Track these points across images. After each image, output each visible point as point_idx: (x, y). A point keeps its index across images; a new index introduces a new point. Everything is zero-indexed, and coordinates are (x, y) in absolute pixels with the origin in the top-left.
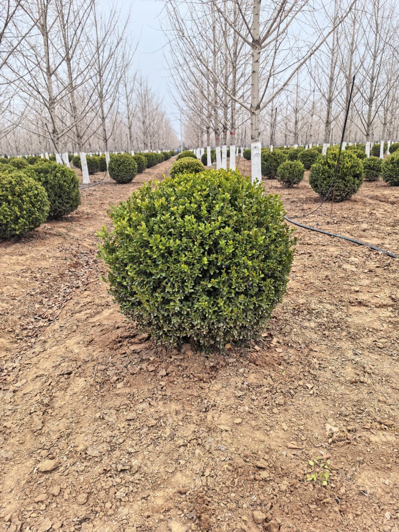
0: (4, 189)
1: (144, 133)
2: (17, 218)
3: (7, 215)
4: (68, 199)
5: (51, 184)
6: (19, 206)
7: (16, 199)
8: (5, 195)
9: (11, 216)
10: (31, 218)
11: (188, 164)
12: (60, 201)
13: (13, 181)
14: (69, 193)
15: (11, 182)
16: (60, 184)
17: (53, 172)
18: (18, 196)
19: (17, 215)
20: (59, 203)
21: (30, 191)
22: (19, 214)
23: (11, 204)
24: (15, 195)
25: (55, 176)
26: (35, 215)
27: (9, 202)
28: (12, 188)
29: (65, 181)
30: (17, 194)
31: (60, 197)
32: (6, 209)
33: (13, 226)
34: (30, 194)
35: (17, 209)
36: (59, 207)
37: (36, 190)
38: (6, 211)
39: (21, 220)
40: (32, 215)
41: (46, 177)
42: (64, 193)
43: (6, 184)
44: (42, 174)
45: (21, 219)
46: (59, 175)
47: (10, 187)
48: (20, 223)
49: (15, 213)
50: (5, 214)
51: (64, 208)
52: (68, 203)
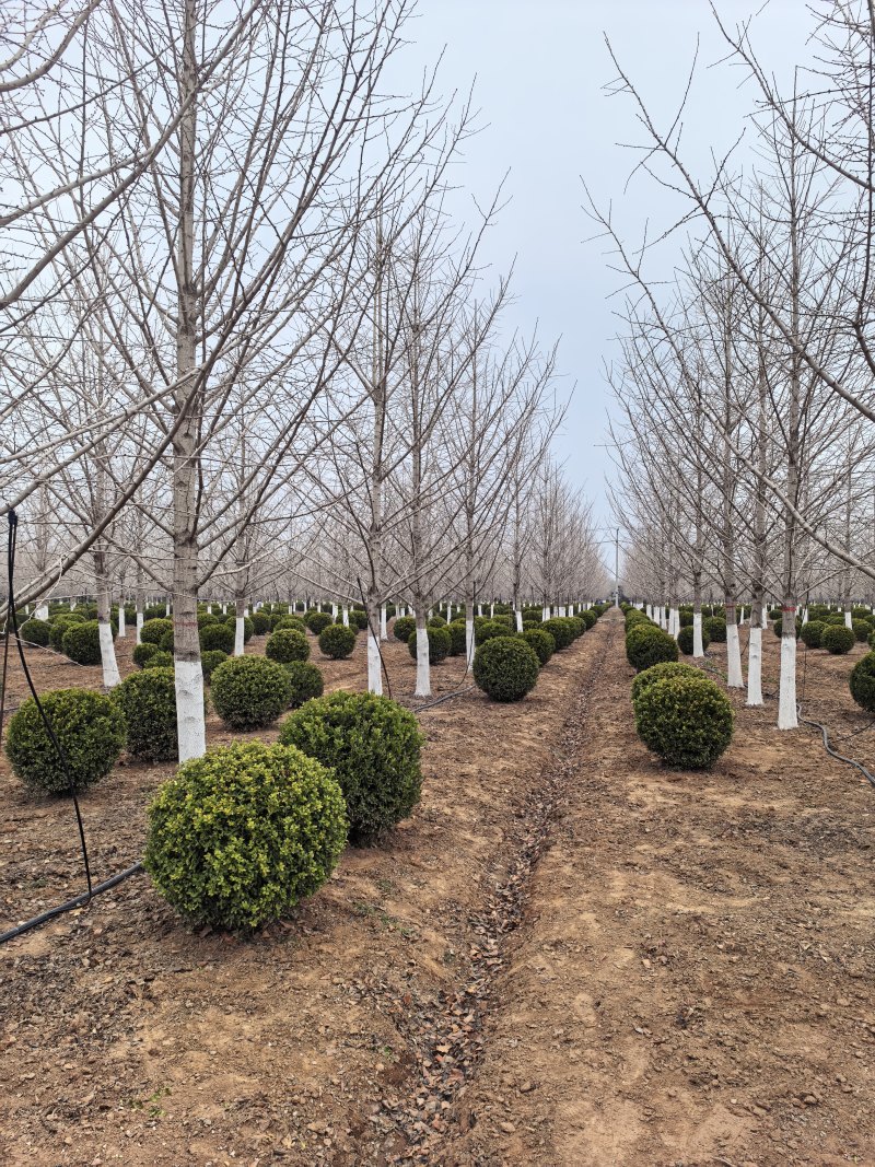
0: (240, 797)
1: (546, 575)
2: (261, 881)
3: (236, 874)
4: (392, 794)
5: (355, 755)
6: (271, 847)
7: (267, 826)
8: (240, 816)
9: (244, 875)
10: (295, 882)
11: (687, 689)
12: (372, 799)
13: (267, 773)
14: (395, 779)
15: (261, 778)
16: (377, 756)
17: (365, 723)
18: (273, 818)
19: (260, 875)
20: (368, 804)
21: (304, 803)
22: (265, 870)
23: (251, 843)
24: (264, 813)
25: (369, 734)
26: (306, 871)
27: (246, 835)
28: (263, 795)
29: (390, 748)
30: (270, 812)
31: (373, 788)
32: (237, 856)
33: (245, 905)
34: (305, 811)
35: (263, 858)
36: (366, 817)
37: (321, 797)
38: (234, 862)
39: (269, 889)
40: (300, 870)
41: (346, 739)
42: (384, 781)
43: (249, 784)
44: (338, 730)
45: (270, 885)
46: (378, 731)
47: (256, 794)
48: (264, 897)
49: (258, 867)
50: (230, 872)
51: (378, 818)
52: (389, 804)
